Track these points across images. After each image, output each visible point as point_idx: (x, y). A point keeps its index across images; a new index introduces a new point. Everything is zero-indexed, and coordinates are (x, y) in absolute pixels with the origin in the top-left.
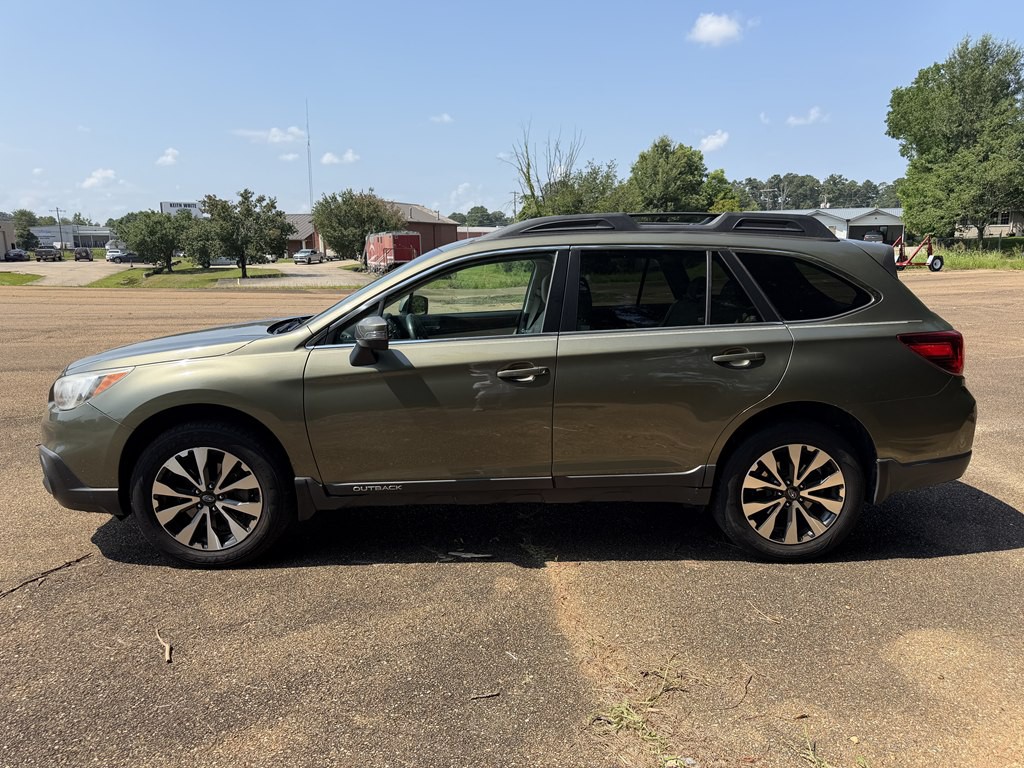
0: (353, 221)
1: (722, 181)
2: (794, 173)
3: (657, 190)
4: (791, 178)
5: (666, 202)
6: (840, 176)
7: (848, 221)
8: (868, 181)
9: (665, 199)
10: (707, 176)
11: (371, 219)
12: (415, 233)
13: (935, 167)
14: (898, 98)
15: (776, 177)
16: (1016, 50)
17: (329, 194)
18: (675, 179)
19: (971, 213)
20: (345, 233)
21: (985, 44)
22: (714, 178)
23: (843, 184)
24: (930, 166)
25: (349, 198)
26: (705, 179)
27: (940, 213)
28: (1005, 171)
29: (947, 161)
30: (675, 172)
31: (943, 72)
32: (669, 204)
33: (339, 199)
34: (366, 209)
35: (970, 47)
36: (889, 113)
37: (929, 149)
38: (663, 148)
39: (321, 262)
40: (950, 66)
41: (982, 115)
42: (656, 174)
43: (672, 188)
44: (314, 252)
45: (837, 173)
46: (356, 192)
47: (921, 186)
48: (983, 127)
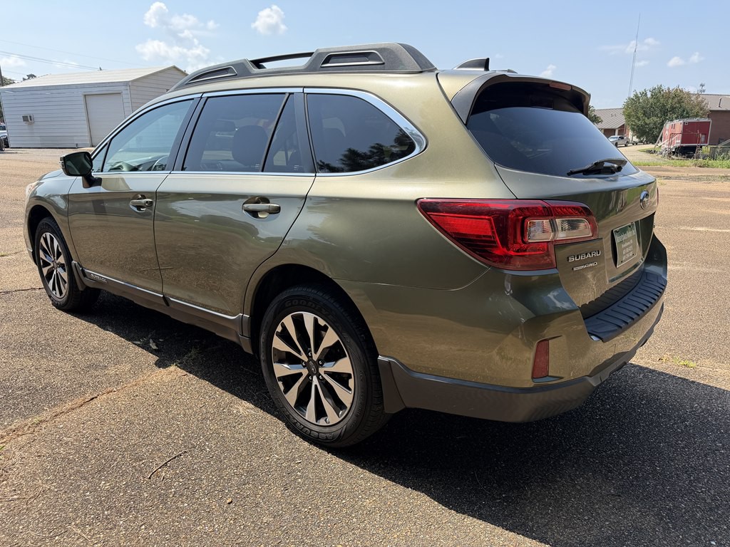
0: (658, 111)
11: (673, 109)
12: (707, 120)
17: (639, 90)
20: (648, 121)
25: (657, 93)
33: (649, 95)
34: (670, 101)
39: (626, 146)
44: (622, 138)
46: (665, 88)
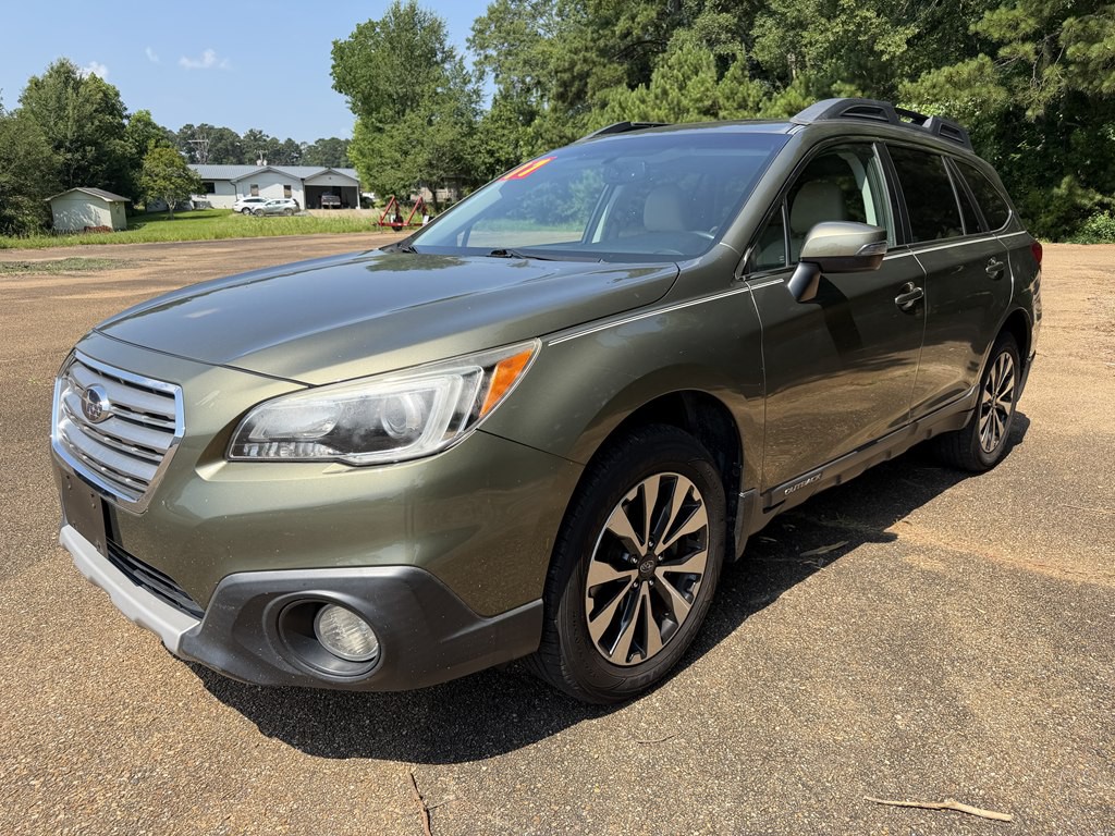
1: (149, 124)
2: (210, 124)
3: (68, 130)
4: (206, 130)
5: (83, 145)
6: (261, 132)
7: (303, 180)
8: (290, 140)
9: (80, 143)
10: (128, 117)
13: (387, 127)
14: (340, 51)
15: (189, 127)
16: (439, 19)
18: (91, 118)
19: (425, 177)
21: (413, 8)
22: (139, 121)
23: (265, 141)
24: (381, 125)
26: (126, 122)
27: (400, 174)
28: (450, 136)
29: (396, 122)
30: (89, 108)
31: (378, 30)
32: (88, 148)
35: (402, 8)
36: (333, 67)
37: (377, 110)
38: (64, 75)
40: (384, 24)
41: (420, 80)
42: (63, 108)
43: (89, 128)
45: (257, 129)
47: (376, 145)
48: (422, 91)
